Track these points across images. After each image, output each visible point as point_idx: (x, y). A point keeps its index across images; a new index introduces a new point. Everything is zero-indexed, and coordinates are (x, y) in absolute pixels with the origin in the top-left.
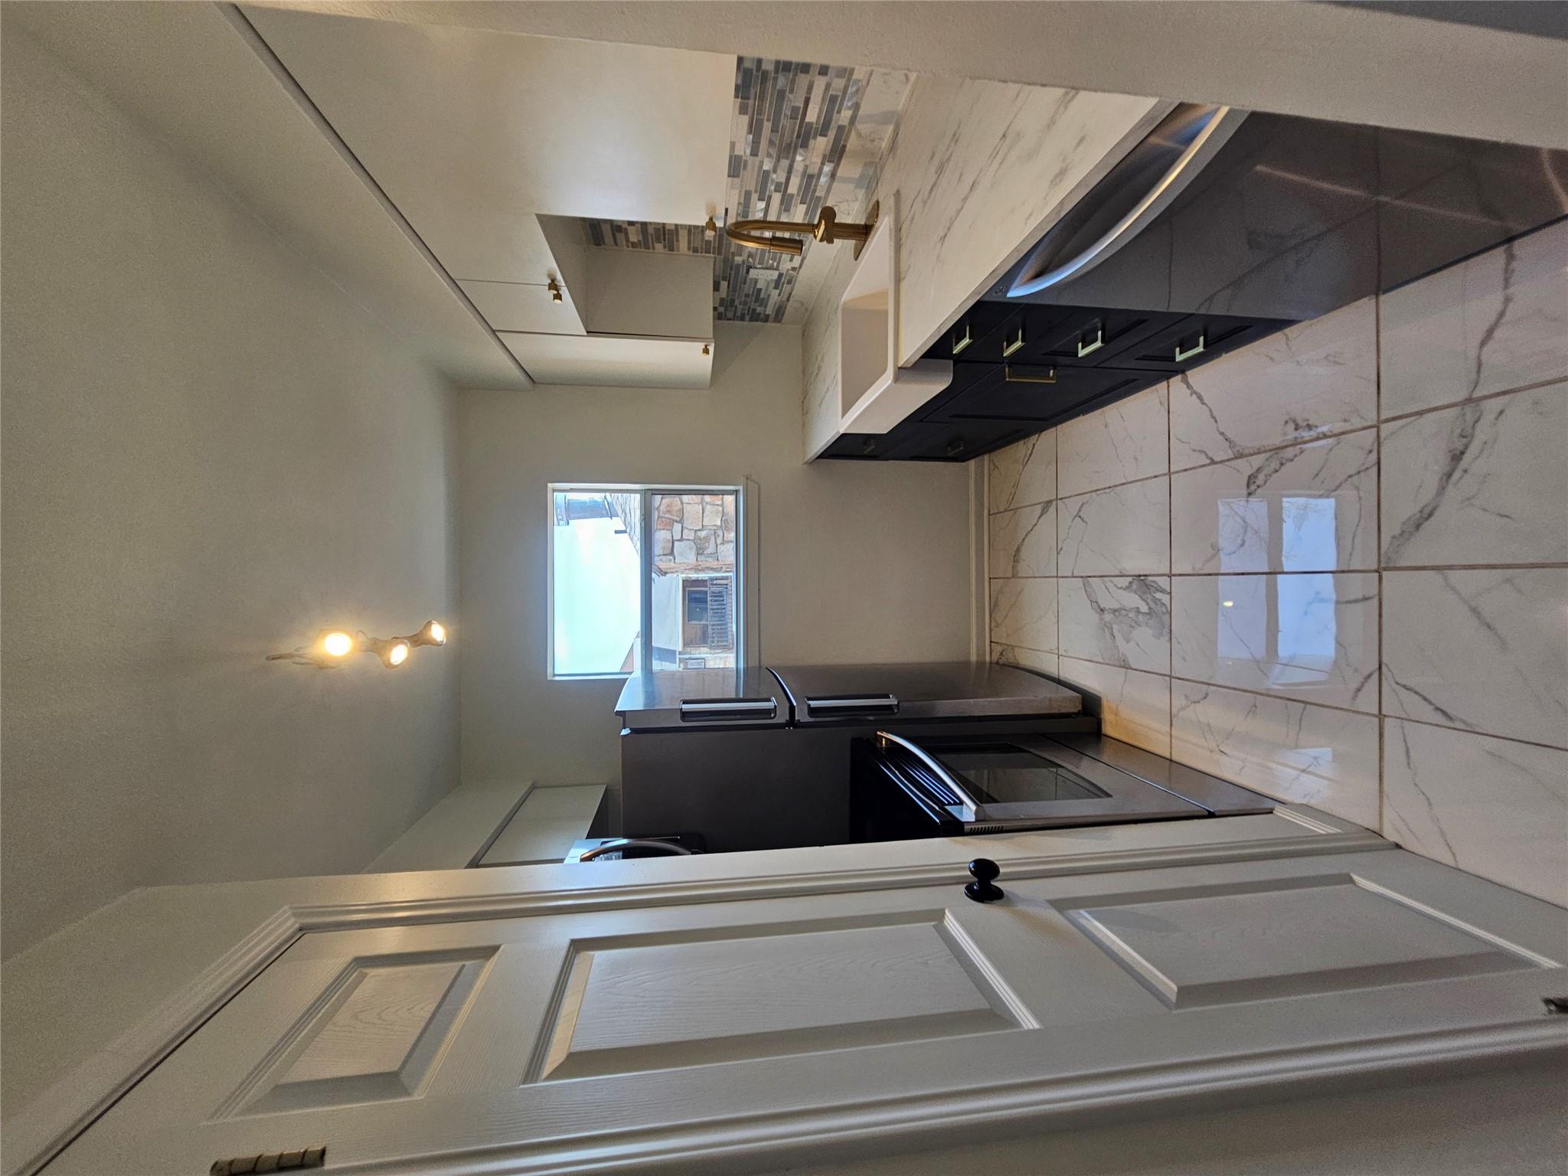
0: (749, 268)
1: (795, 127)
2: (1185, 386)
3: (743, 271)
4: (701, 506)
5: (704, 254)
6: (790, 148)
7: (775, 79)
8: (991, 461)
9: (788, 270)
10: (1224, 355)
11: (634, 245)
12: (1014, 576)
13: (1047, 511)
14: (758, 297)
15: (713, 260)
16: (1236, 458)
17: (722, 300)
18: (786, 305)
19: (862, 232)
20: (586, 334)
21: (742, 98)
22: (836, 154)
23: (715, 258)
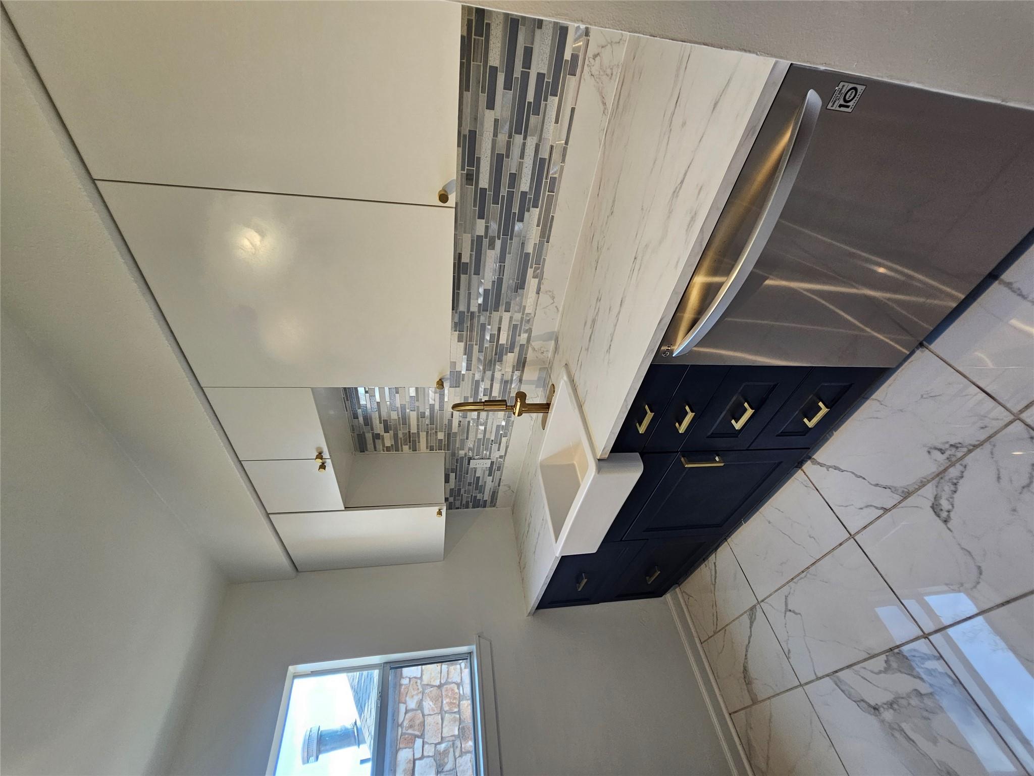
0: (470, 459)
1: (493, 348)
2: (819, 466)
3: (465, 462)
4: (440, 717)
5: (438, 451)
6: (491, 363)
7: (479, 316)
8: (683, 592)
9: (497, 458)
10: (835, 433)
11: (388, 449)
12: (755, 701)
13: (755, 619)
14: (478, 485)
15: (444, 454)
16: (905, 498)
17: (451, 490)
18: (498, 490)
19: (545, 408)
20: (344, 509)
21: (459, 331)
22: (521, 364)
23: (446, 453)
